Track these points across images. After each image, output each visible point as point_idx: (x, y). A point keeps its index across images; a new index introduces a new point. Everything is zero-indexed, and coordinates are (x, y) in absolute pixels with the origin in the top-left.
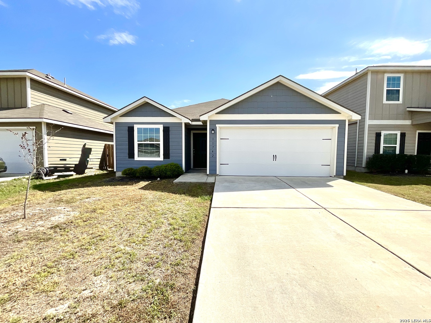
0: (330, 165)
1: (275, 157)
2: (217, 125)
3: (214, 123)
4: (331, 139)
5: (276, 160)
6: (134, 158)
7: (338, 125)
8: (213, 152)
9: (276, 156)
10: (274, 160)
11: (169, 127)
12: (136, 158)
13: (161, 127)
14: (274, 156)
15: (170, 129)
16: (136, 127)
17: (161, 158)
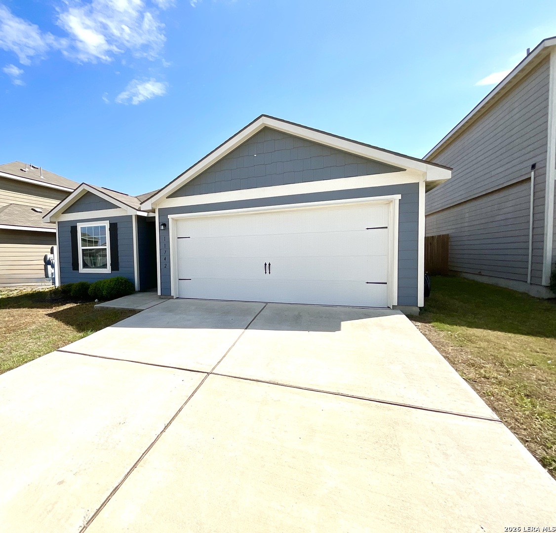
0: (386, 283)
1: (267, 267)
2: (170, 217)
3: (164, 212)
4: (387, 228)
5: (270, 273)
6: (78, 269)
7: (399, 197)
8: (165, 259)
9: (269, 264)
10: (266, 273)
11: (116, 223)
12: (82, 270)
13: (107, 224)
14: (266, 264)
15: (118, 227)
16: (80, 226)
17: (108, 270)
